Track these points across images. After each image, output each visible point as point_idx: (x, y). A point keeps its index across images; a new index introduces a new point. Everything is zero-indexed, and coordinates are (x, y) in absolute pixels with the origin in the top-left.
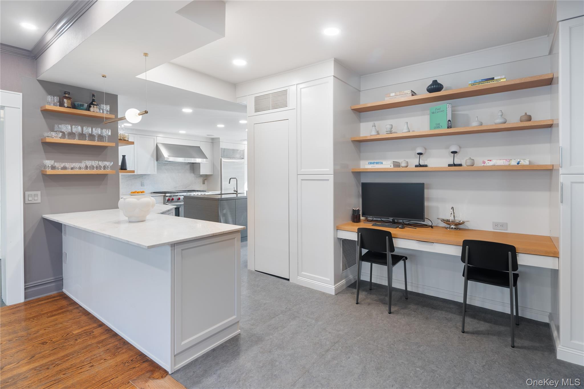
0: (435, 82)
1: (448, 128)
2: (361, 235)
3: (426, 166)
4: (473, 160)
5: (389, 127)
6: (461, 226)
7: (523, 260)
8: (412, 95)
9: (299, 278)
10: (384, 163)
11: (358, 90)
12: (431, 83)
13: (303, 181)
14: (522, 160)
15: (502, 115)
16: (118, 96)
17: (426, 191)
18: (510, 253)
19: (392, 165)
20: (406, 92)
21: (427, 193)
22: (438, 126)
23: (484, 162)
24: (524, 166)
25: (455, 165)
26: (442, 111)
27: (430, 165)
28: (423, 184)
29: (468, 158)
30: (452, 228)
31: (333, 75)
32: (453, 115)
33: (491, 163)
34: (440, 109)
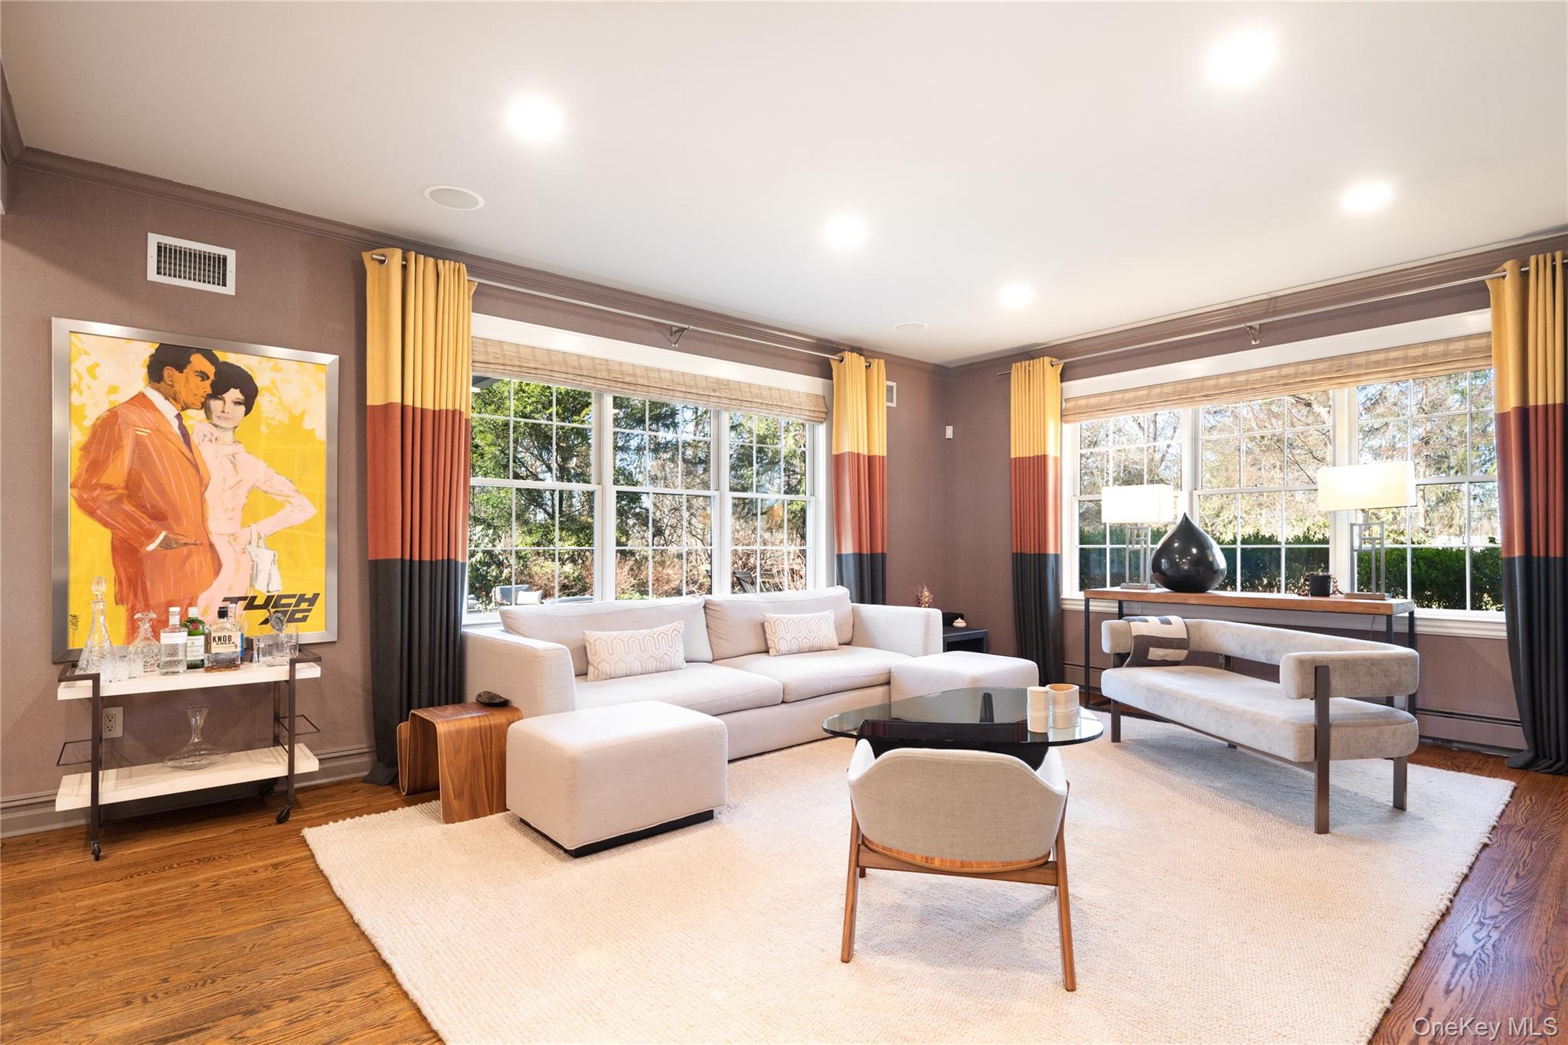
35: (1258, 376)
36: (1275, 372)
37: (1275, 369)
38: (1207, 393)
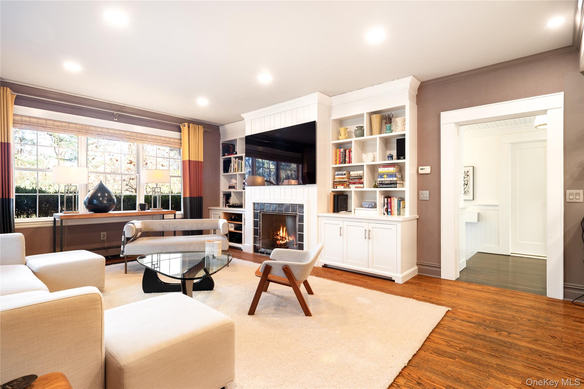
35: (118, 132)
36: (124, 133)
37: (124, 132)
38: (99, 133)
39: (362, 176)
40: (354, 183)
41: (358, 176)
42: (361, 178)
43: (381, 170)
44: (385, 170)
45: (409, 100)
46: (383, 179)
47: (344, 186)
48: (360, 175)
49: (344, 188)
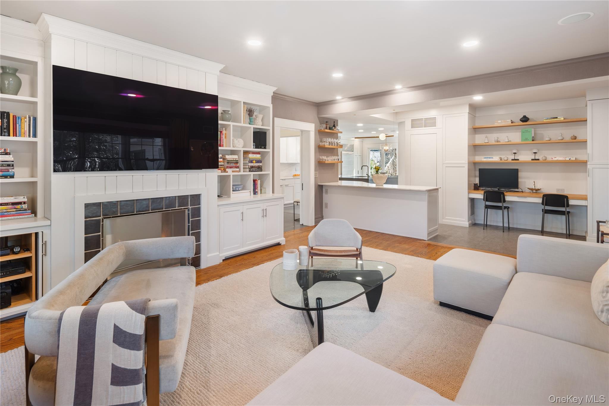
0: (525, 117)
1: (532, 141)
2: (486, 194)
3: (518, 160)
4: (546, 157)
5: (496, 138)
6: (539, 191)
7: (571, 202)
8: (512, 123)
9: (444, 220)
10: (494, 158)
11: (474, 116)
12: (522, 117)
13: (446, 168)
14: (572, 158)
15: (561, 135)
16: (339, 121)
17: (519, 173)
18: (565, 199)
19: (499, 159)
20: (508, 120)
21: (520, 174)
22: (526, 139)
23: (552, 159)
24: (572, 160)
25: (536, 160)
26: (529, 132)
27: (520, 160)
28: (518, 169)
29: (543, 156)
30: (534, 192)
31: (468, 112)
32: (535, 133)
33: (556, 159)
34: (528, 131)
39: (238, 160)
40: (231, 168)
41: (233, 160)
42: (237, 162)
43: (251, 156)
44: (254, 156)
45: (272, 104)
46: (253, 164)
47: (221, 170)
48: (236, 160)
49: (221, 172)
